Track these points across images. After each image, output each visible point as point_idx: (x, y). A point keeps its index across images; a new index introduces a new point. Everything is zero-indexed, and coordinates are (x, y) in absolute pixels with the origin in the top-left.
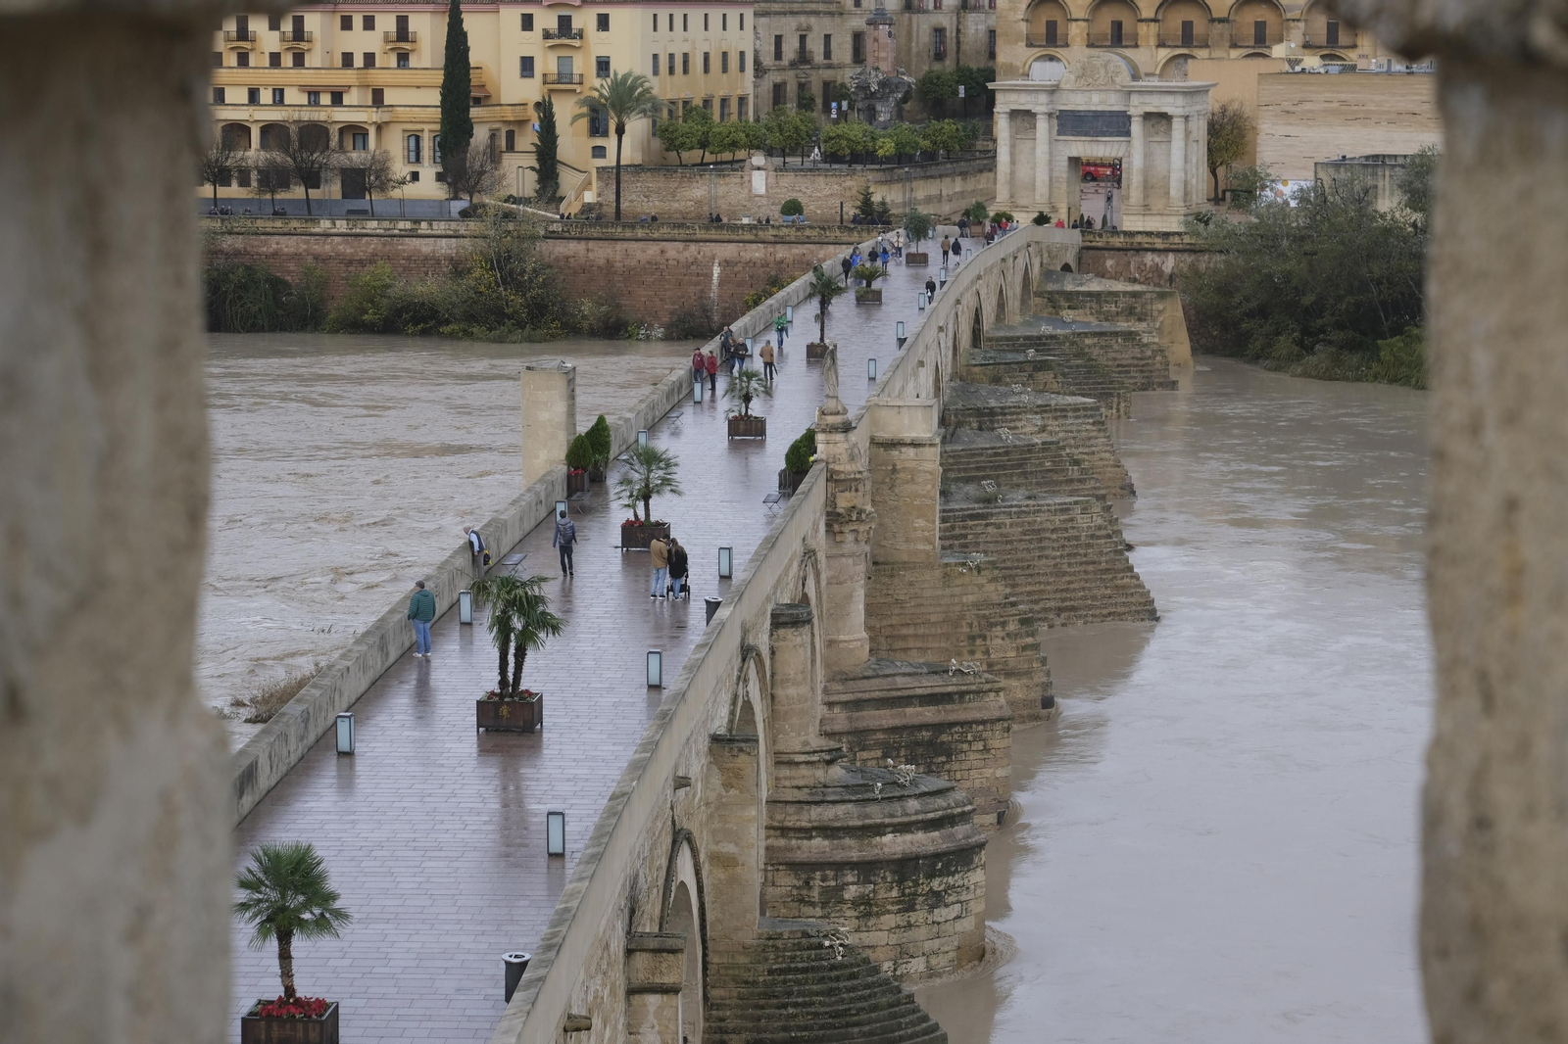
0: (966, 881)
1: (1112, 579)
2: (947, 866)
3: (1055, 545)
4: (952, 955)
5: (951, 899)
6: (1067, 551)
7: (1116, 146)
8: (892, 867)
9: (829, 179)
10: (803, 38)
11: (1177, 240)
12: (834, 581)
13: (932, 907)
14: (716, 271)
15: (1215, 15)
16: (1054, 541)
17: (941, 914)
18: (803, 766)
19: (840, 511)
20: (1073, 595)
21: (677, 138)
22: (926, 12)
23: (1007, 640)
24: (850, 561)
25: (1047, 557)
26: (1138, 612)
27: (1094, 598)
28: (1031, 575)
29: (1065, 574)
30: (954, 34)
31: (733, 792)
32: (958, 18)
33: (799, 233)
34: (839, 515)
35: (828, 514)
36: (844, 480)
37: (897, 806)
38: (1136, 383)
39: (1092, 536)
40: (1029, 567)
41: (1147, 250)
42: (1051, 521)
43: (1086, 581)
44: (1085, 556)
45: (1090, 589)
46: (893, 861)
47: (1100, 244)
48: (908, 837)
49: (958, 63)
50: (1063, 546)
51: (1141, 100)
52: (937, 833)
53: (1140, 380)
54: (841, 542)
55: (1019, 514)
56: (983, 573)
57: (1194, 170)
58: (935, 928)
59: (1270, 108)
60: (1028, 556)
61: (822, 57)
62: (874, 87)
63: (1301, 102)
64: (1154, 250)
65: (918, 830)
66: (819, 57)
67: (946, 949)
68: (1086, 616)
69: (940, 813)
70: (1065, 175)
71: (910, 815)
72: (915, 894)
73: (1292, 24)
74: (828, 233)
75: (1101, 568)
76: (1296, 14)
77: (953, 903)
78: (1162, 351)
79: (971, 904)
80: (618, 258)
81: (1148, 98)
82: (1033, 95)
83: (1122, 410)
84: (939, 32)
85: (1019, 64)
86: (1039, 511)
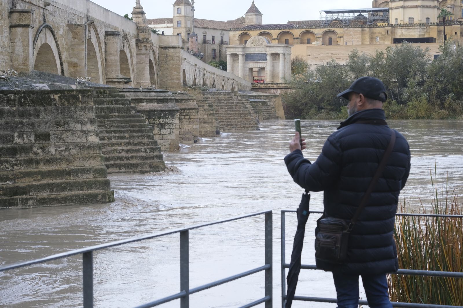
0: (172, 122)
1: (244, 116)
2: (165, 115)
3: (226, 105)
4: (167, 146)
5: (167, 127)
6: (230, 107)
7: (263, 64)
8: (146, 113)
11: (280, 85)
12: (139, 63)
13: (160, 129)
15: (295, 37)
16: (225, 103)
17: (163, 131)
18: (116, 83)
19: (141, 39)
20: (231, 121)
22: (210, 44)
23: (204, 112)
24: (144, 56)
25: (223, 108)
26: (253, 127)
27: (238, 122)
28: (218, 114)
29: (229, 114)
30: (219, 51)
31: (76, 40)
32: (220, 47)
34: (140, 40)
35: (136, 40)
36: (142, 29)
37: (148, 94)
38: (266, 117)
39: (238, 103)
40: (217, 111)
41: (271, 89)
42: (224, 98)
43: (236, 116)
44: (235, 108)
45: (237, 119)
46: (146, 111)
47: (257, 87)
48: (152, 104)
49: (220, 59)
50: (228, 105)
51: (270, 49)
52: (162, 104)
53: (267, 116)
54: (141, 49)
55: (214, 95)
56: (196, 90)
57: (287, 71)
58: (161, 136)
59: (310, 56)
60: (217, 108)
63: (320, 54)
64: (274, 89)
65: (155, 102)
67: (165, 144)
68: (236, 127)
69: (163, 98)
70: (248, 73)
71: (152, 97)
72: (154, 123)
73: (318, 39)
75: (240, 112)
76: (319, 36)
77: (167, 129)
78: (274, 107)
79: (174, 130)
81: (272, 49)
82: (238, 49)
83: (260, 118)
84: (214, 50)
86: (220, 94)
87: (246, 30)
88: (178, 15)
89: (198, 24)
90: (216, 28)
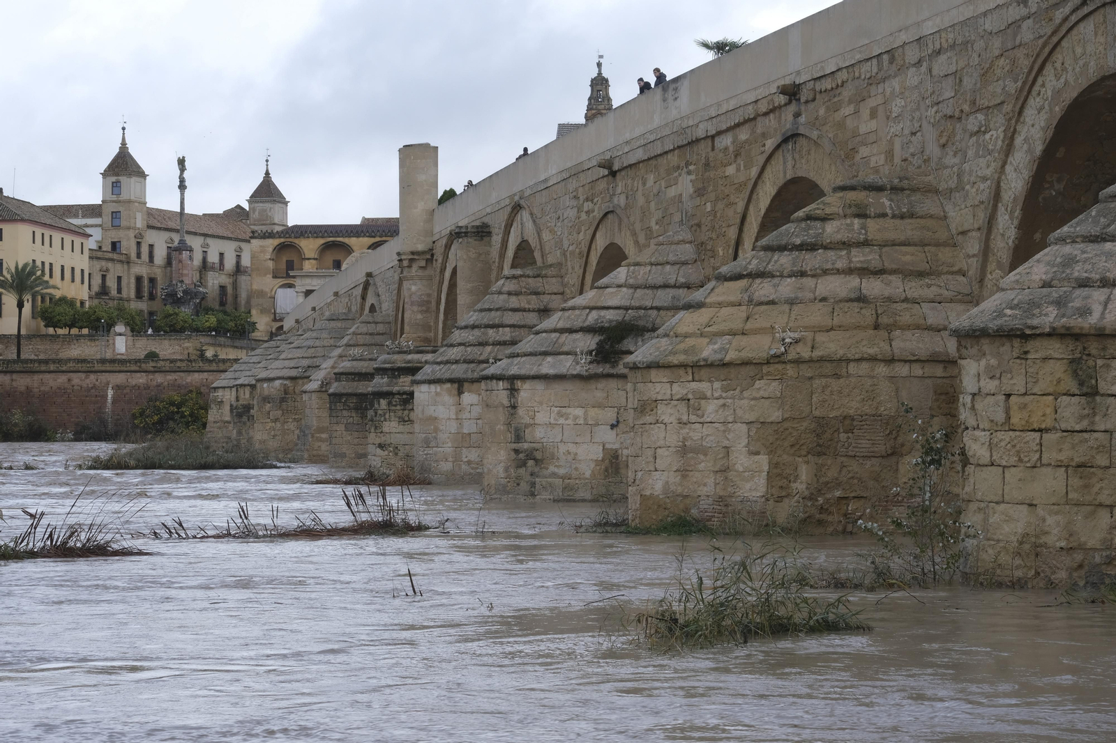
9: (172, 342)
10: (104, 277)
14: (110, 393)
21: (54, 317)
32: (200, 275)
33: (172, 365)
61: (116, 292)
62: (180, 294)
66: (114, 292)
74: (194, 365)
80: (36, 385)
85: (267, 290)
87: (290, 237)
88: (114, 198)
89: (155, 221)
90: (193, 230)
